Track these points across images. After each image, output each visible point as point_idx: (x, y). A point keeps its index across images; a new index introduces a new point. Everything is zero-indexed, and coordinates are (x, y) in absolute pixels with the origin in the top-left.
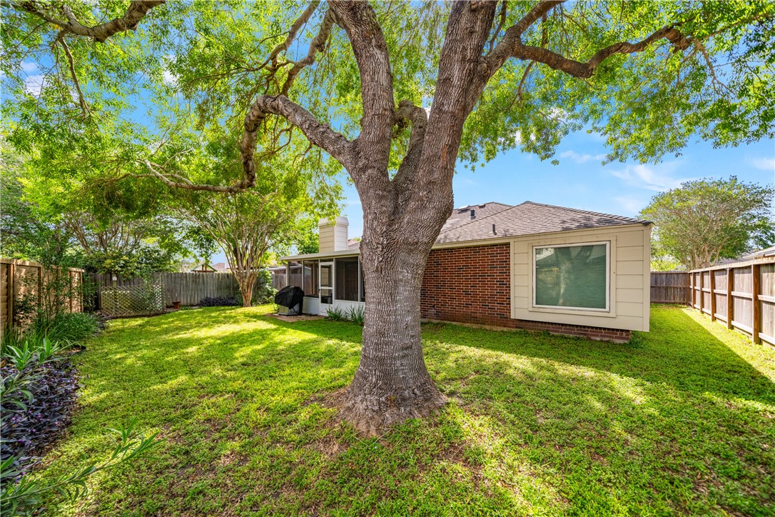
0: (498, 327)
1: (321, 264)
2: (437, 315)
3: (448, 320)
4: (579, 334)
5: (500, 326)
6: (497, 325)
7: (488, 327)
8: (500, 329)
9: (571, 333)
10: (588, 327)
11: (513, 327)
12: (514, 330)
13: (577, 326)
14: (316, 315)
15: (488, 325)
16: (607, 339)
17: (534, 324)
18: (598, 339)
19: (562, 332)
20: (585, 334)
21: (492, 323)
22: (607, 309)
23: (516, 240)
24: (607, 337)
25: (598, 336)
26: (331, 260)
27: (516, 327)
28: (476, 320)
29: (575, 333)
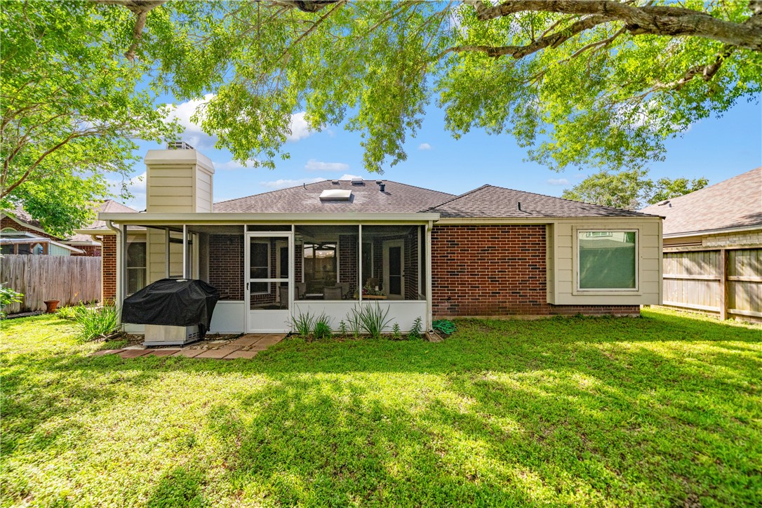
0: (531, 316)
1: (248, 235)
2: (452, 310)
3: (468, 315)
4: (606, 313)
5: (532, 314)
6: (530, 314)
7: (519, 317)
8: (533, 318)
9: (598, 313)
10: (612, 306)
11: (547, 314)
12: (548, 317)
13: (603, 306)
14: (242, 335)
15: (519, 314)
16: (626, 315)
17: (567, 308)
18: (619, 315)
19: (591, 313)
20: (609, 313)
21: (525, 312)
22: (637, 289)
23: (560, 221)
24: (626, 312)
25: (619, 313)
26: (288, 228)
27: (550, 314)
28: (506, 311)
29: (602, 313)
